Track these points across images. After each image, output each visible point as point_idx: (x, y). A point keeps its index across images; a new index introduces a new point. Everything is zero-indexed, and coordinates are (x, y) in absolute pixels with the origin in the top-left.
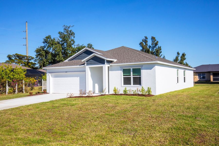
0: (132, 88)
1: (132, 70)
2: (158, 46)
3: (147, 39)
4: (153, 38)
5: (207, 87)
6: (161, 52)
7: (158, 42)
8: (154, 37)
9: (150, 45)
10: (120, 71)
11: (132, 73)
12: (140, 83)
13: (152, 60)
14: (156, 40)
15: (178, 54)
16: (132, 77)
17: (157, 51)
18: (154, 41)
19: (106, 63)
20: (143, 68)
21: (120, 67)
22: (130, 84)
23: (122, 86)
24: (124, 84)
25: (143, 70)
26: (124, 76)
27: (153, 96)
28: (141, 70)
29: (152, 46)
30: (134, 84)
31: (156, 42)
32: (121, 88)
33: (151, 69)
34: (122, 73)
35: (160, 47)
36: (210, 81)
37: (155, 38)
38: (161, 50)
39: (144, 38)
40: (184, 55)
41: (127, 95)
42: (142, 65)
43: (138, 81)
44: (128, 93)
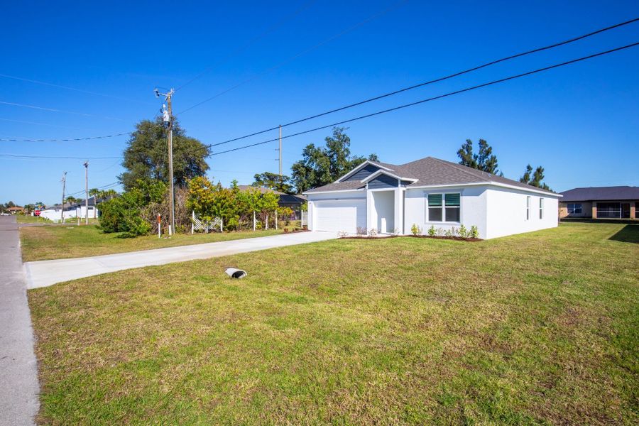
0: (444, 227)
1: (443, 197)
2: (492, 156)
3: (471, 144)
4: (482, 143)
5: (585, 228)
6: (496, 166)
7: (491, 148)
8: (485, 140)
9: (477, 154)
10: (424, 198)
11: (444, 202)
12: (458, 219)
13: (481, 180)
14: (487, 146)
15: (529, 168)
16: (444, 208)
17: (490, 165)
18: (484, 148)
19: (400, 185)
20: (464, 192)
21: (425, 192)
22: (440, 220)
23: (425, 223)
24: (430, 220)
25: (464, 197)
26: (429, 206)
27: (480, 240)
28: (461, 197)
29: (479, 156)
30: (447, 220)
31: (487, 148)
32: (425, 226)
33: (478, 195)
34: (427, 201)
35: (495, 157)
36: (591, 217)
37: (485, 142)
38: (496, 161)
39: (466, 143)
40: (539, 170)
41: (434, 237)
42: (462, 189)
43: (454, 215)
44: (437, 234)
